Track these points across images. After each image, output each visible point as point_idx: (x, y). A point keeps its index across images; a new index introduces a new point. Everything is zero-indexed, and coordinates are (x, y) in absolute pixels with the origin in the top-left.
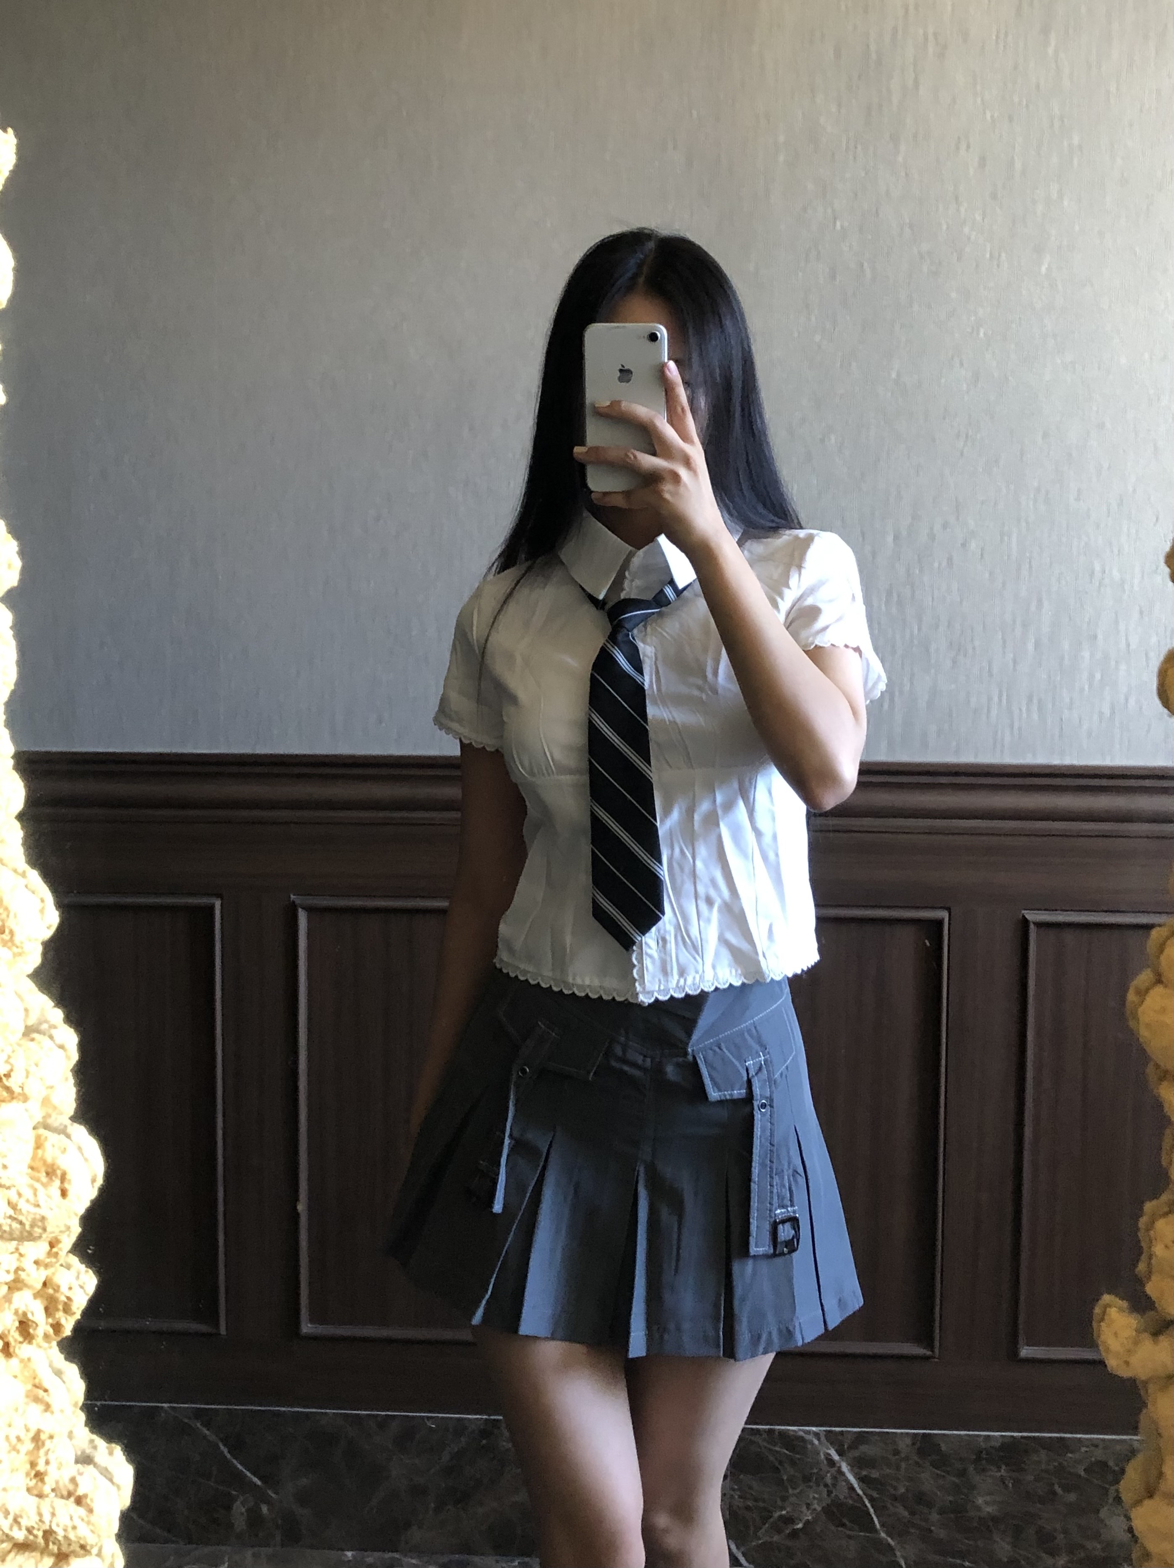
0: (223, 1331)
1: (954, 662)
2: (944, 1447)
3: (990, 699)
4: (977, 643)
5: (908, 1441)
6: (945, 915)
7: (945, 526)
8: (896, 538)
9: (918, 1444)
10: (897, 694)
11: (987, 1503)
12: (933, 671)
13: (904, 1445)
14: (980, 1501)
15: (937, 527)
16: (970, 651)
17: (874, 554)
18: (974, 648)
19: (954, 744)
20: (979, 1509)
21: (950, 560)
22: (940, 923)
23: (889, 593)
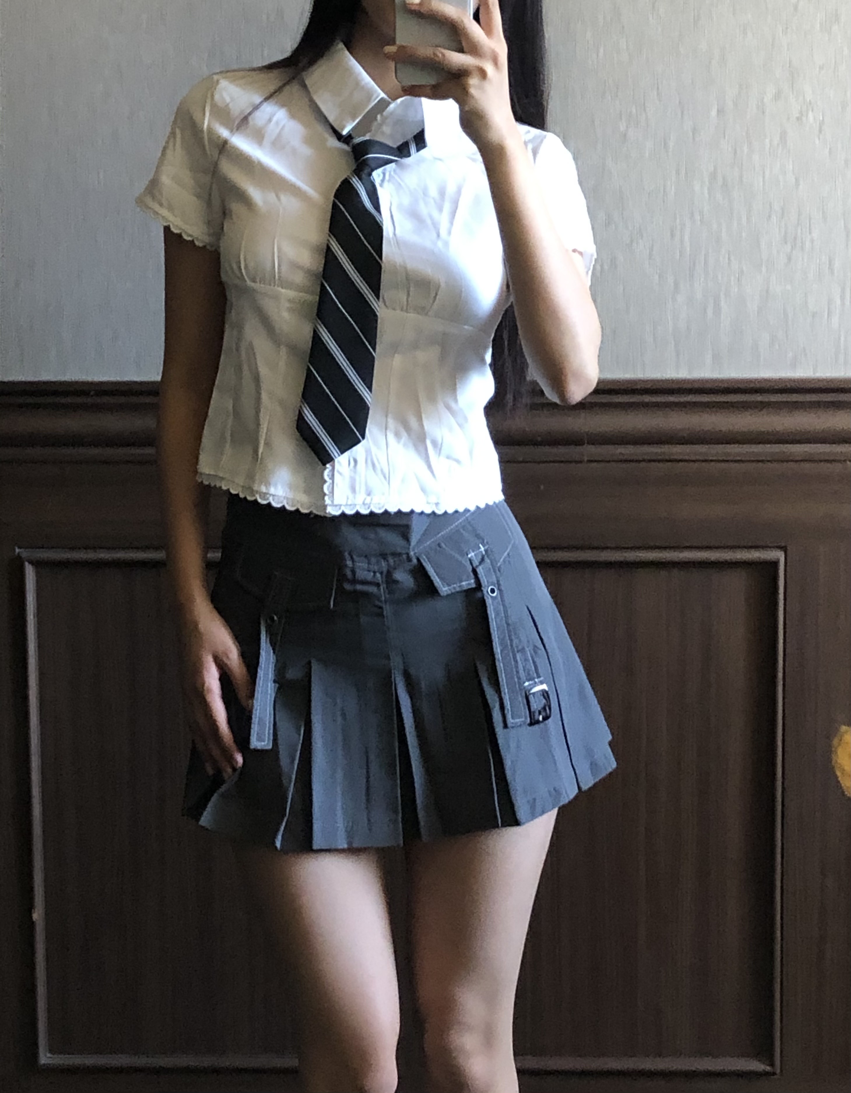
1: (789, 259)
3: (830, 302)
4: (815, 235)
6: (780, 556)
7: (778, 96)
8: (720, 111)
10: (722, 296)
12: (764, 269)
15: (768, 98)
16: (808, 244)
17: (694, 130)
18: (812, 241)
19: (790, 355)
21: (783, 136)
22: (774, 564)
23: (713, 176)
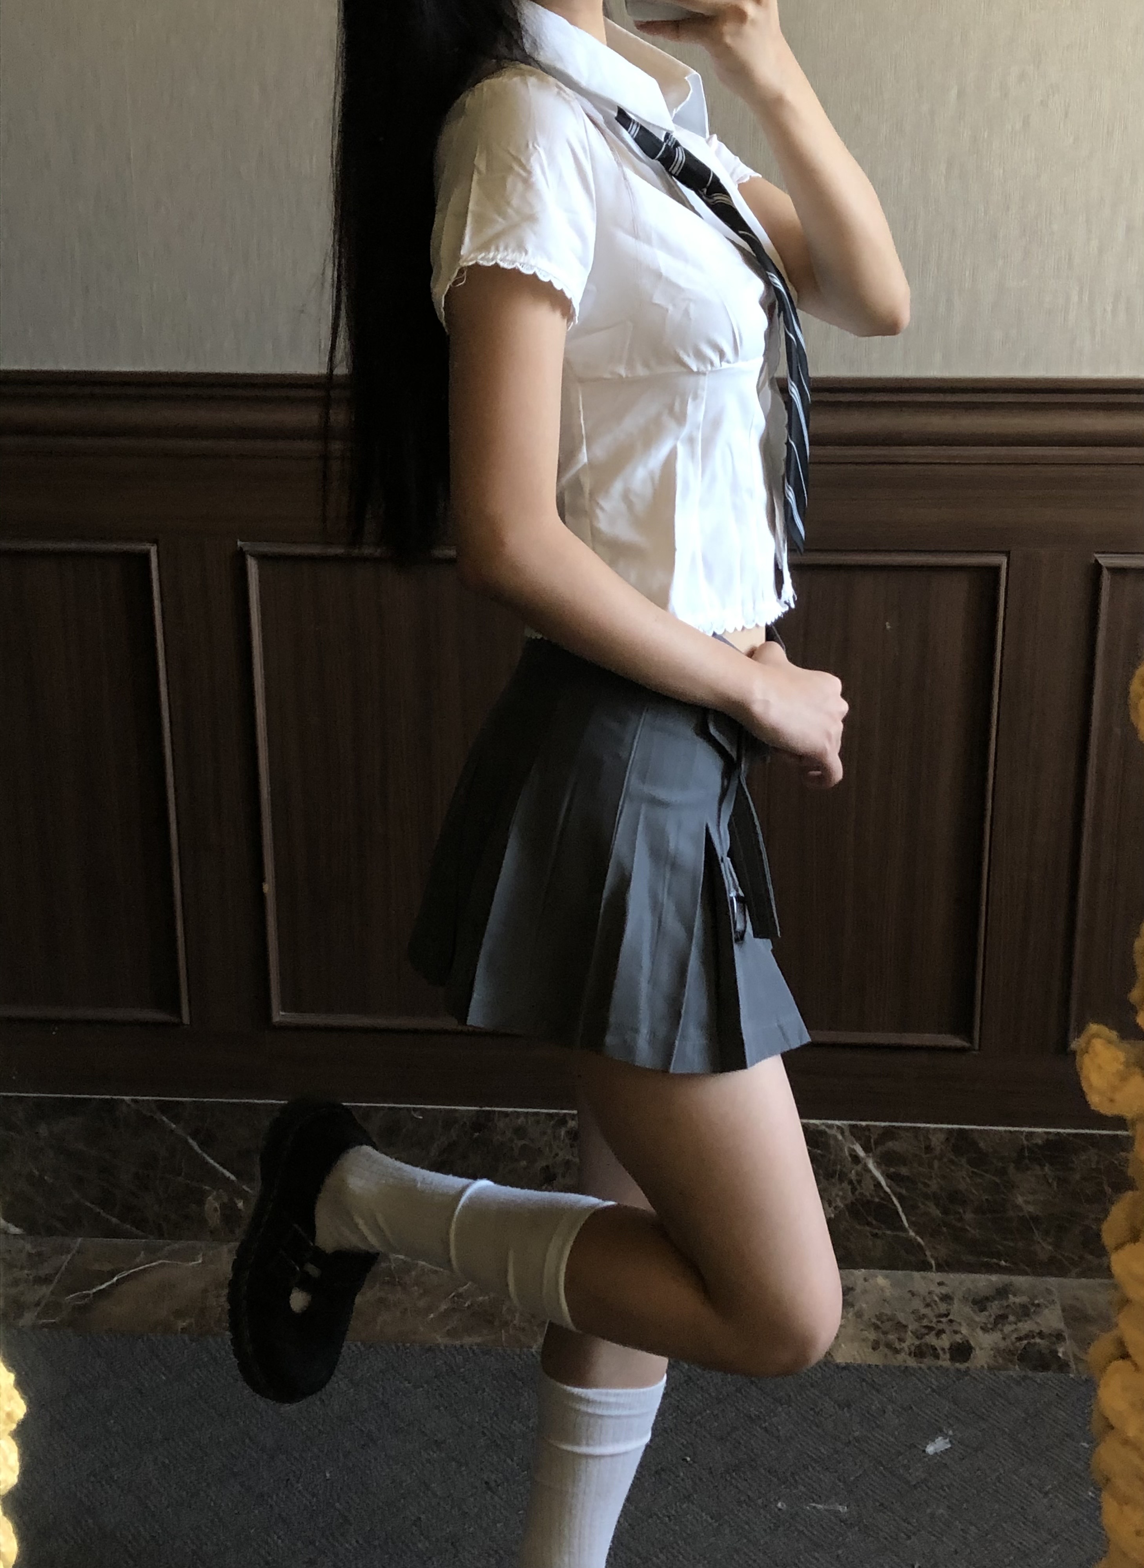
0: (186, 1019)
1: (1027, 252)
2: (982, 1145)
3: (1069, 298)
4: (1056, 227)
5: (942, 1137)
7: (1022, 78)
8: (960, 93)
9: (953, 1141)
11: (1027, 1202)
13: (936, 1141)
14: (1020, 1200)
15: (1011, 80)
16: (1047, 238)
17: (932, 113)
18: (1052, 234)
19: (1023, 353)
20: (1019, 1208)
21: (1026, 121)
